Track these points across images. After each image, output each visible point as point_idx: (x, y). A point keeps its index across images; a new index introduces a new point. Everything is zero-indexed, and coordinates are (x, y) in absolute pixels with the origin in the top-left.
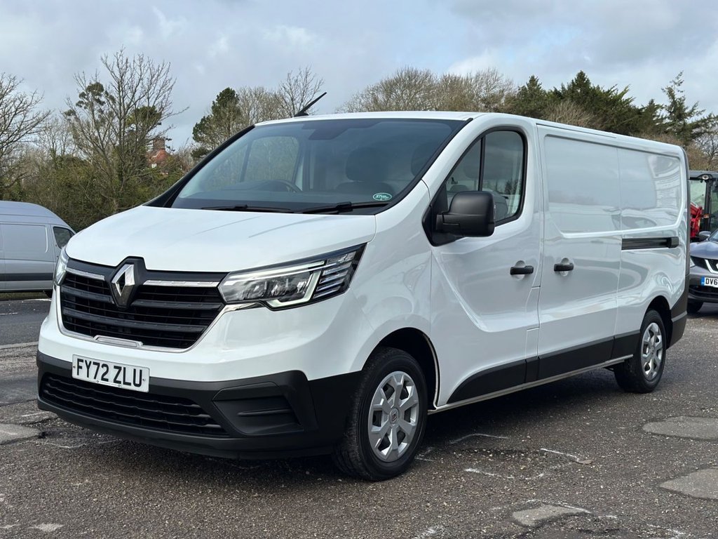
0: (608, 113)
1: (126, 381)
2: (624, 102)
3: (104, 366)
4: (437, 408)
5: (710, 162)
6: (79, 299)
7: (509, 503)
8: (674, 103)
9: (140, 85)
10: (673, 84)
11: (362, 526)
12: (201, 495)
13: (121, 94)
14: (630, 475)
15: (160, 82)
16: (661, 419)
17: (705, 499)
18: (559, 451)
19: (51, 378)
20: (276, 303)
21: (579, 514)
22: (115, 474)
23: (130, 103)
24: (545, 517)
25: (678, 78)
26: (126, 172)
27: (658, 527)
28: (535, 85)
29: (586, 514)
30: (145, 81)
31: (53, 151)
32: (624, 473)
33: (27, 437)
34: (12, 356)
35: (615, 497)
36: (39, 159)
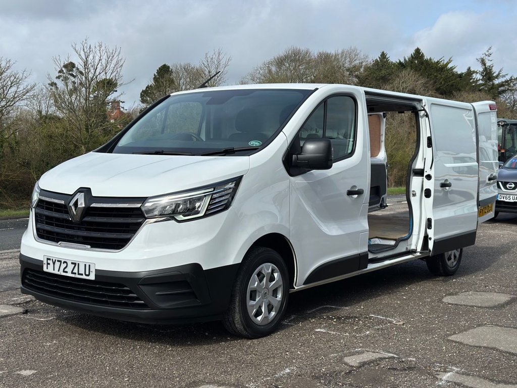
0: (437, 77)
1: (80, 273)
2: (449, 69)
3: (64, 262)
4: (296, 288)
5: (512, 111)
6: (48, 217)
7: (343, 351)
8: (485, 69)
9: (100, 64)
10: (484, 55)
11: (241, 368)
12: (132, 350)
13: (86, 71)
14: (429, 331)
15: (114, 62)
16: (456, 294)
17: (477, 347)
18: (383, 316)
19: (29, 272)
20: (181, 217)
21: (389, 358)
22: (74, 337)
23: (93, 77)
24: (366, 360)
25: (488, 51)
26: (91, 126)
27: (442, 365)
28: (385, 57)
29: (394, 357)
30: (104, 61)
31: (40, 112)
32: (425, 330)
33: (14, 313)
34: (7, 258)
35: (416, 346)
36: (29, 117)
